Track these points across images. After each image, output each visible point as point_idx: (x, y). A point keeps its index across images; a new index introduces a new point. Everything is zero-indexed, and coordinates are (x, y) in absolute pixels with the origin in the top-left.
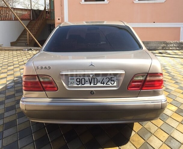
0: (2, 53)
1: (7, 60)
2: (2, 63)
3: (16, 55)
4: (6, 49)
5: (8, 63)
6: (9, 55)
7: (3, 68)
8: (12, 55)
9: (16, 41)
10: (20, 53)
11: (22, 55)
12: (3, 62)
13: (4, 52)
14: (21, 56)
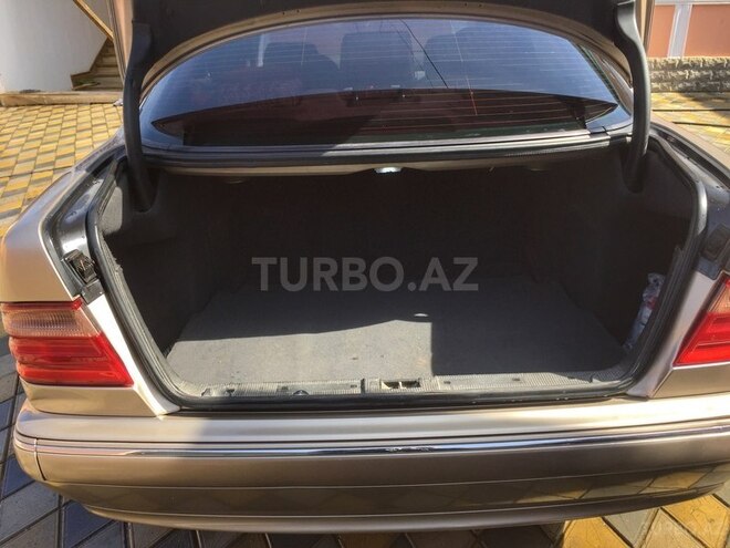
0: (40, 115)
1: (53, 146)
2: (35, 159)
3: (89, 125)
4: (55, 99)
5: (58, 158)
6: (64, 125)
7: (36, 177)
8: (74, 123)
9: (91, 69)
10: (104, 117)
11: (110, 124)
12: (38, 154)
13: (49, 114)
14: (104, 127)
